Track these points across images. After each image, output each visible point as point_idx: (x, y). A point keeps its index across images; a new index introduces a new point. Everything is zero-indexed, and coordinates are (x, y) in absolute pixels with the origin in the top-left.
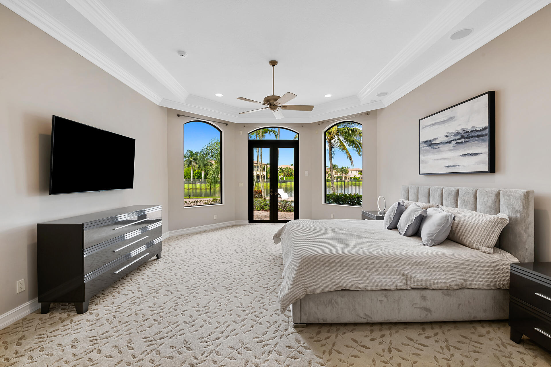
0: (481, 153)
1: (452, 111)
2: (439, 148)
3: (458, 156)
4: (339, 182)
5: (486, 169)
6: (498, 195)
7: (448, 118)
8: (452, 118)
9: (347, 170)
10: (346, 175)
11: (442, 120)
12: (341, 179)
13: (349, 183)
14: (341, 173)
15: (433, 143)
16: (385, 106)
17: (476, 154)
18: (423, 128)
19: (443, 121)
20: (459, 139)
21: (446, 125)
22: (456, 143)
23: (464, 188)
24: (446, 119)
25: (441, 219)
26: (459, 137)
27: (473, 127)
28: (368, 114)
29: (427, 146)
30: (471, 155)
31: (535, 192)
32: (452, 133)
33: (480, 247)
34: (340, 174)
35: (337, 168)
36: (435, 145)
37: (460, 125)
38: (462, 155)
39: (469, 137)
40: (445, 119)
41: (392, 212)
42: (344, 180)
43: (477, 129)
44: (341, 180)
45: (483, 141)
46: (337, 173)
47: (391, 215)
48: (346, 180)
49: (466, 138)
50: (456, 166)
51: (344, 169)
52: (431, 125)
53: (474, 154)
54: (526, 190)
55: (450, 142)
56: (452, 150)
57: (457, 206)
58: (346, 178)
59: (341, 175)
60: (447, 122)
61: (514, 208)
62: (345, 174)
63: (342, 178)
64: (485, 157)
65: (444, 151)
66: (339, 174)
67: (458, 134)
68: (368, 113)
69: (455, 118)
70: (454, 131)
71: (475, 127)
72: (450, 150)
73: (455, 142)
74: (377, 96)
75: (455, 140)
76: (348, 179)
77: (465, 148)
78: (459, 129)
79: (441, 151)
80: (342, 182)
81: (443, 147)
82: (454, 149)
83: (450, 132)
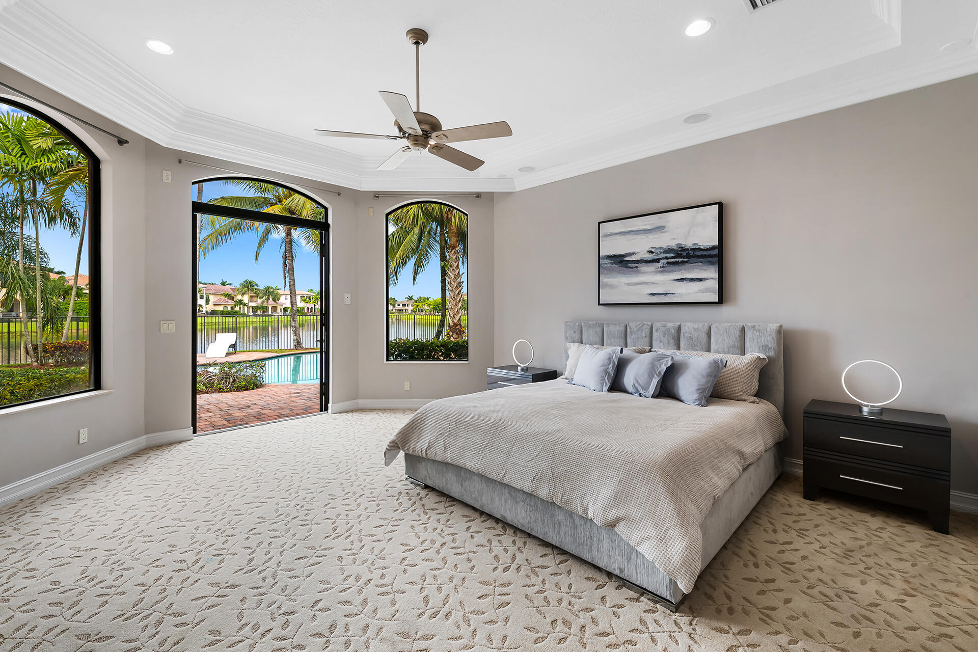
0: (708, 279)
1: (660, 218)
2: (637, 267)
3: (670, 280)
4: (261, 318)
5: (715, 298)
6: (743, 330)
7: (653, 227)
8: (660, 229)
9: (277, 293)
10: (276, 302)
11: (642, 228)
12: (266, 310)
13: (283, 320)
14: (264, 298)
15: (626, 259)
16: (517, 190)
17: (700, 280)
18: (606, 236)
19: (644, 230)
20: (672, 258)
21: (651, 236)
22: (668, 263)
23: (688, 323)
24: (650, 228)
25: (710, 367)
26: (673, 255)
27: (695, 244)
28: (478, 197)
29: (613, 264)
30: (692, 280)
31: (784, 326)
32: (660, 248)
33: (746, 397)
34: (263, 302)
35: (256, 289)
36: (630, 262)
37: (674, 239)
38: (678, 280)
39: (688, 256)
40: (648, 227)
41: (609, 364)
42: (270, 313)
43: (702, 247)
44: (264, 312)
45: (712, 263)
46: (255, 299)
47: (608, 368)
48: (274, 314)
49: (684, 257)
50: (667, 294)
51: (273, 292)
52: (621, 233)
53: (697, 279)
54: (779, 325)
55: (657, 261)
56: (661, 272)
57: (679, 348)
58: (274, 309)
59: (265, 304)
60: (651, 233)
61: (767, 346)
62: (274, 300)
63: (267, 308)
64: (714, 284)
65: (647, 272)
66: (259, 301)
67: (670, 250)
68: (478, 195)
69: (666, 230)
70: (664, 246)
71: (698, 244)
72: (657, 272)
73: (665, 261)
74: (519, 170)
75: (666, 258)
76: (279, 310)
77: (683, 271)
78: (673, 244)
79: (638, 272)
80: (267, 318)
81: (644, 268)
82: (663, 270)
83: (658, 246)
